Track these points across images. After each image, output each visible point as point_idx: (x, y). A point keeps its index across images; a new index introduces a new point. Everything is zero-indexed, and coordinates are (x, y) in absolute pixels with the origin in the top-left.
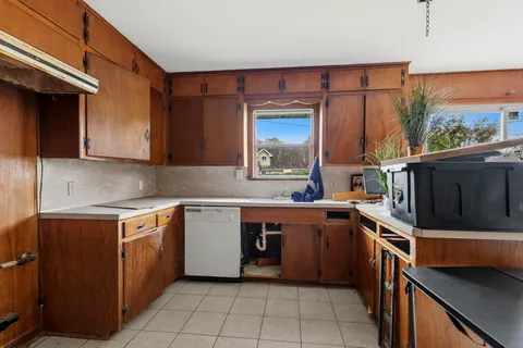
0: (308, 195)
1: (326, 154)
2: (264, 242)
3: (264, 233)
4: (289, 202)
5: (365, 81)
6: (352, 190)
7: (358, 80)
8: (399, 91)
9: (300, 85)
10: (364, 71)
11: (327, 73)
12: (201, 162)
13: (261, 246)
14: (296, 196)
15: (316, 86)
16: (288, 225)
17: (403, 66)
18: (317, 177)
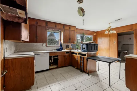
0: (60, 49)
1: (64, 41)
2: (52, 60)
3: (52, 58)
4: (56, 51)
5: (70, 28)
6: (67, 48)
7: (69, 28)
8: (74, 31)
9: (59, 27)
10: (70, 26)
11: (64, 25)
12: (36, 42)
13: (52, 61)
14: (57, 50)
15: (62, 27)
16: (59, 56)
17: (75, 27)
18: (61, 46)
